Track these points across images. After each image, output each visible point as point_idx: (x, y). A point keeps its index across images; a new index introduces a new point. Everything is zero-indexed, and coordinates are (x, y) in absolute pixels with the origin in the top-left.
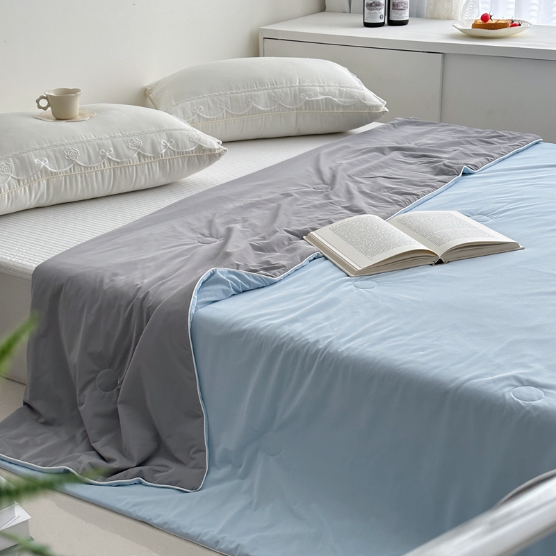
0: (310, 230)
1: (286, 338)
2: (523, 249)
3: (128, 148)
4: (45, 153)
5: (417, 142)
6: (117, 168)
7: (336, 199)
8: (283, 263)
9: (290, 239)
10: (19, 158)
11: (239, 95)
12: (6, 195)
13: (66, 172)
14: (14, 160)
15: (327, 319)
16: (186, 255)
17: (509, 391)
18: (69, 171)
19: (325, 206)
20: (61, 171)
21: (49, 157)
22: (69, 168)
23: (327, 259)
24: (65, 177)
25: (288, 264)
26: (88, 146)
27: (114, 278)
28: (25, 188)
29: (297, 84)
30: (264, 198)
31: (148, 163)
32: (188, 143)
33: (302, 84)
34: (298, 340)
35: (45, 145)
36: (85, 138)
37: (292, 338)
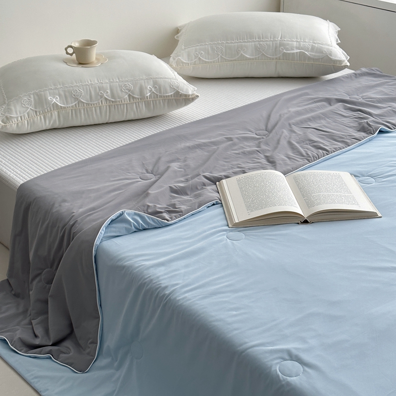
0: (224, 177)
1: (148, 279)
2: (380, 217)
3: (121, 91)
4: (57, 92)
5: (364, 94)
6: (112, 105)
7: (264, 147)
8: (183, 208)
9: (204, 185)
10: (38, 95)
11: (233, 44)
12: (26, 122)
13: (72, 106)
14: (34, 96)
15: (187, 266)
16: (122, 189)
17: (277, 363)
18: (74, 106)
19: (252, 154)
20: (68, 106)
21: (60, 95)
22: (74, 104)
23: (222, 206)
24: (72, 110)
25: (186, 210)
26: (91, 89)
27: (62, 204)
28: (40, 117)
29: (279, 39)
30: (213, 140)
31: (136, 103)
32: (168, 89)
33: (283, 39)
34: (154, 283)
35: (59, 86)
36: (90, 82)
37: (152, 280)
